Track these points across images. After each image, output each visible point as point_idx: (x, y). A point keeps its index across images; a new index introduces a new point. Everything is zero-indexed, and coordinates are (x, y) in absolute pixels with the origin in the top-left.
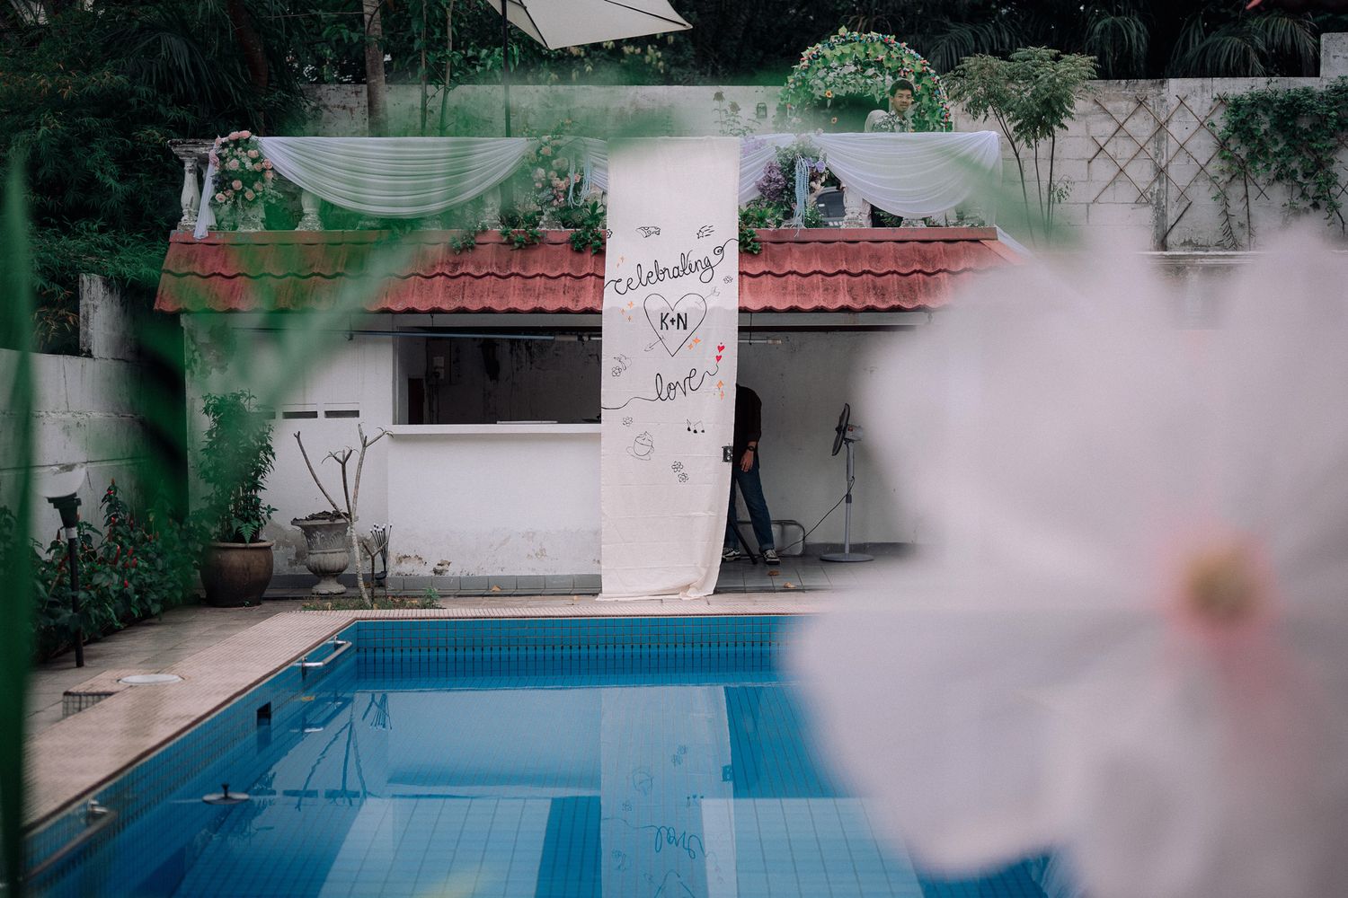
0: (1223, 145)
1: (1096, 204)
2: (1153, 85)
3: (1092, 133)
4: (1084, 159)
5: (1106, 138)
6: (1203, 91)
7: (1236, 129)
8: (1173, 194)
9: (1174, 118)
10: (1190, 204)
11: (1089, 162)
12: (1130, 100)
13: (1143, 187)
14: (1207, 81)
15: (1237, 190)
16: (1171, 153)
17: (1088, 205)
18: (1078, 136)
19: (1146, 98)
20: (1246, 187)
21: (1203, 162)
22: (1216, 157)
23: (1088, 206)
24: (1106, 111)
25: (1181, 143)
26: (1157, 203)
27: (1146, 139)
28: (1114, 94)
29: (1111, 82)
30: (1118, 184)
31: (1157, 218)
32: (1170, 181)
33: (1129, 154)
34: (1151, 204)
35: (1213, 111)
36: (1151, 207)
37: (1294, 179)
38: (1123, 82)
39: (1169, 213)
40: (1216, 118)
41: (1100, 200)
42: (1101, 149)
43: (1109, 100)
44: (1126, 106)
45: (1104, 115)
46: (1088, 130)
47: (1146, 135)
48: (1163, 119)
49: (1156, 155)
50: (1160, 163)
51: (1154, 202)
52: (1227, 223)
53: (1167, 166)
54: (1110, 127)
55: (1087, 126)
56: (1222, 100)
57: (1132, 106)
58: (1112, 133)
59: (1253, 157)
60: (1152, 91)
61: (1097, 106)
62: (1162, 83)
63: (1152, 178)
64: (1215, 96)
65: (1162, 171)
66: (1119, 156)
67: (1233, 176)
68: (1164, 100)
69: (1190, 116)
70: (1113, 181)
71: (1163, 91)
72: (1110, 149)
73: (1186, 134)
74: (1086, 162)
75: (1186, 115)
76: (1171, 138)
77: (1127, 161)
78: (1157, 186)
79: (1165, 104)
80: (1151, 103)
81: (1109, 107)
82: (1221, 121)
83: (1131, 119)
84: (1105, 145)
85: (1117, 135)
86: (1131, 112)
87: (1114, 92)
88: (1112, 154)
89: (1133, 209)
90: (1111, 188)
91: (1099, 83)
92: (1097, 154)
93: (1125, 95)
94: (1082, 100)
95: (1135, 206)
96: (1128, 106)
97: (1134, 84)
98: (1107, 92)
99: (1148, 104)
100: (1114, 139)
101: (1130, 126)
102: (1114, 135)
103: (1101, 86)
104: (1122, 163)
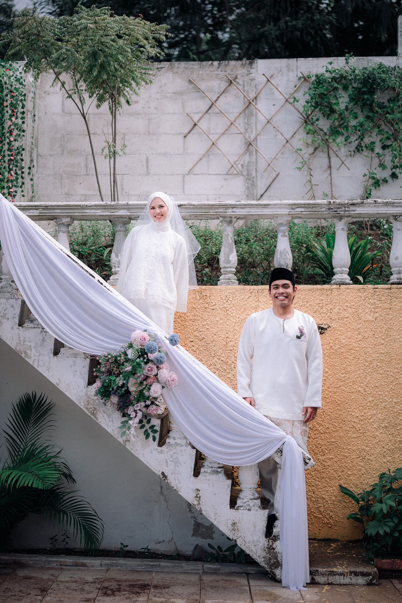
0: (307, 120)
1: (191, 175)
2: (243, 66)
3: (187, 111)
4: (181, 134)
5: (201, 115)
6: (288, 70)
7: (317, 105)
8: (262, 165)
9: (262, 96)
10: (278, 175)
11: (185, 137)
12: (222, 79)
13: (233, 159)
14: (292, 62)
15: (321, 160)
16: (259, 128)
17: (184, 176)
18: (174, 113)
19: (236, 77)
20: (329, 158)
21: (288, 136)
22: (301, 130)
23: (184, 177)
24: (199, 90)
25: (268, 119)
26: (248, 175)
27: (237, 115)
28: (207, 75)
29: (204, 63)
30: (211, 157)
31: (248, 188)
32: (258, 154)
33: (221, 130)
34: (242, 175)
35: (297, 89)
36: (242, 177)
37: (372, 150)
38: (216, 63)
39: (259, 184)
40: (299, 95)
41: (195, 171)
42: (195, 124)
43: (203, 80)
45: (199, 94)
46: (183, 108)
47: (237, 111)
48: (252, 96)
49: (246, 130)
50: (249, 137)
51: (245, 173)
52: (310, 193)
53: (256, 139)
54: (203, 105)
55: (183, 103)
56: (305, 79)
57: (224, 85)
58: (206, 109)
59: (335, 132)
60: (243, 71)
61: (191, 86)
62: (251, 64)
63: (242, 151)
64: (300, 75)
65: (250, 144)
66: (212, 131)
67: (316, 149)
68: (253, 80)
69: (277, 93)
70: (207, 153)
71: (252, 71)
72: (203, 125)
73: (273, 110)
74: (182, 136)
75: (272, 93)
76: (259, 114)
77: (219, 135)
78: (247, 158)
79: (253, 83)
80: (241, 83)
81: (203, 86)
82: (303, 97)
83: (222, 98)
84: (198, 121)
85: (209, 112)
86: (222, 90)
87: (207, 72)
88: (205, 129)
89: (225, 180)
90: (204, 160)
91: (193, 65)
92: (192, 129)
93: (217, 75)
94: (178, 80)
95: (226, 177)
96: (219, 85)
97: (226, 65)
98: (201, 72)
99: (238, 83)
100: (207, 115)
101: (221, 103)
102: (207, 112)
103: (196, 67)
104: (214, 138)
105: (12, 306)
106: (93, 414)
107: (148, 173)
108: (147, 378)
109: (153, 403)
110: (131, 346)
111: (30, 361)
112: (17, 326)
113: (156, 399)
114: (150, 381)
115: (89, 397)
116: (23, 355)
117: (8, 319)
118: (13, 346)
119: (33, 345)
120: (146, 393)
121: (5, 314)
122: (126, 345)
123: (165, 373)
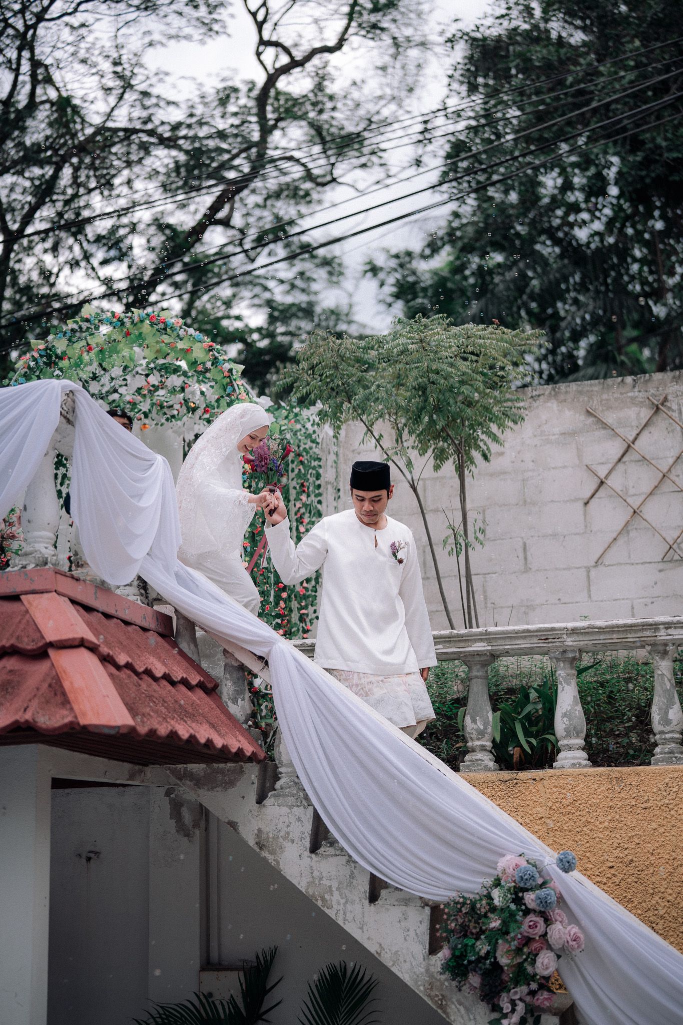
1: (601, 568)
2: (676, 379)
3: (587, 460)
4: (576, 500)
5: (610, 466)
11: (586, 504)
12: (641, 404)
13: (670, 535)
17: (588, 570)
18: (565, 467)
19: (666, 399)
23: (589, 572)
24: (605, 426)
27: (672, 460)
28: (616, 399)
30: (633, 534)
33: (646, 488)
38: (629, 379)
41: (607, 560)
42: (602, 483)
43: (609, 408)
44: (637, 414)
45: (603, 432)
46: (580, 456)
47: (671, 454)
54: (614, 449)
55: (578, 449)
57: (646, 413)
58: (619, 455)
60: (677, 388)
61: (591, 420)
66: (631, 492)
70: (626, 530)
72: (615, 482)
74: (580, 504)
77: (644, 497)
80: (675, 407)
81: (610, 418)
83: (645, 434)
84: (607, 477)
85: (624, 459)
86: (644, 422)
87: (615, 395)
88: (618, 488)
89: (660, 571)
90: (621, 541)
91: (591, 385)
92: (596, 491)
93: (633, 399)
94: (568, 414)
95: (661, 566)
96: (638, 414)
97: (646, 382)
98: (605, 396)
99: (669, 408)
100: (620, 465)
101: (643, 444)
102: (620, 460)
103: (596, 389)
104: (635, 502)
105: (299, 819)
106: (441, 1006)
107: (527, 570)
108: (528, 940)
109: (542, 987)
110: (497, 883)
111: (331, 913)
112: (307, 853)
113: (547, 979)
114: (534, 946)
115: (431, 976)
116: (319, 903)
117: (293, 841)
118: (302, 886)
119: (335, 885)
120: (530, 969)
121: (288, 833)
122: (489, 881)
123: (559, 932)
